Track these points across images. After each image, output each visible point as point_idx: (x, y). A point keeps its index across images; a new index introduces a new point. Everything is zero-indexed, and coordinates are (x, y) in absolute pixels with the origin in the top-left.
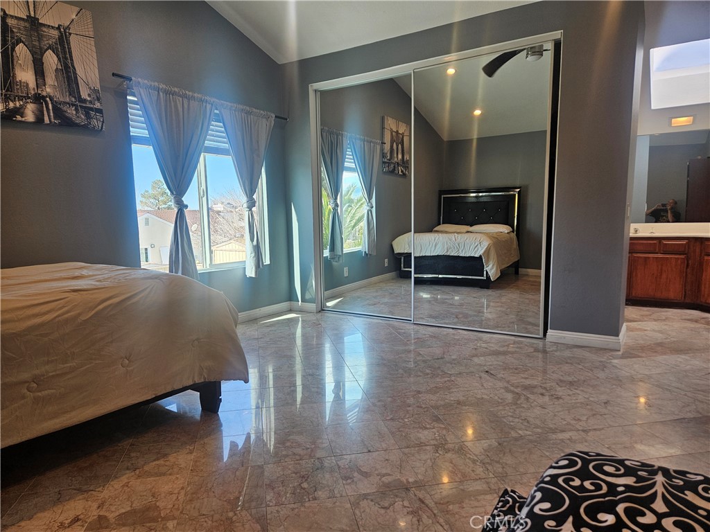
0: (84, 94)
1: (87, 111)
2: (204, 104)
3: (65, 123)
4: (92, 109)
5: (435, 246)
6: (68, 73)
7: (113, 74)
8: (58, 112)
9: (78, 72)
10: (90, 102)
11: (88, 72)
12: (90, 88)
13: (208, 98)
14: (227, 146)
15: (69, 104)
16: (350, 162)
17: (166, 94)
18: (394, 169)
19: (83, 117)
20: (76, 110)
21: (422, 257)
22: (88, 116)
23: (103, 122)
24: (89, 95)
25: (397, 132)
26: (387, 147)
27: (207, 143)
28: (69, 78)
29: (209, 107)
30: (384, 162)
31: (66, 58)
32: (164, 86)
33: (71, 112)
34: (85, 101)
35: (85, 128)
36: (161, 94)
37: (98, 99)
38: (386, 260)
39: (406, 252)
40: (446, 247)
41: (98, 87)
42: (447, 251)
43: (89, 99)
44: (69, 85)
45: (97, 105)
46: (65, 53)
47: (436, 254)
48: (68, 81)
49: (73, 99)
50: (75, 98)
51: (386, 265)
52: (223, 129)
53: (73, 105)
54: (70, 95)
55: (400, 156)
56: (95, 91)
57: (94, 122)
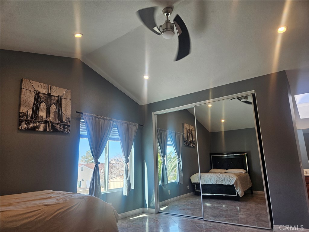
0: (64, 120)
1: (64, 126)
2: (110, 121)
3: (55, 130)
4: (66, 125)
5: (211, 179)
6: (59, 112)
7: (76, 112)
8: (53, 127)
9: (63, 112)
10: (66, 123)
11: (67, 111)
12: (67, 117)
13: (112, 119)
14: (118, 137)
15: (57, 123)
16: (170, 142)
17: (96, 118)
18: (189, 145)
19: (62, 128)
20: (60, 126)
21: (205, 185)
22: (64, 128)
23: (70, 130)
24: (66, 120)
25: (189, 129)
26: (185, 135)
27: (110, 136)
28: (59, 114)
29: (112, 122)
30: (184, 142)
31: (59, 107)
32: (95, 115)
33: (58, 127)
34: (64, 122)
35: (63, 133)
36: (94, 118)
37: (69, 121)
38: (188, 186)
39: (197, 182)
40: (216, 180)
41: (70, 117)
42: (217, 182)
43: (66, 121)
44: (59, 116)
45: (69, 124)
46: (59, 105)
47: (212, 184)
48: (59, 115)
49: (59, 122)
50: (60, 121)
51: (188, 189)
52: (117, 131)
53: (59, 124)
54: (59, 120)
55: (191, 139)
56: (69, 118)
57: (66, 130)
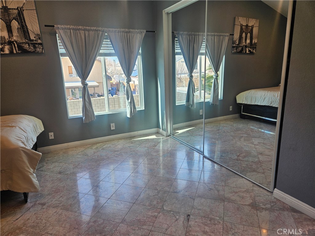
0: (32, 37)
1: (34, 45)
2: (98, 32)
3: (24, 52)
4: (36, 44)
5: (264, 99)
6: (24, 29)
7: (46, 26)
8: (20, 47)
9: (28, 27)
10: (36, 40)
11: (33, 27)
12: (35, 34)
15: (25, 43)
17: (75, 30)
19: (32, 48)
20: (29, 45)
21: (256, 105)
22: (35, 47)
23: (43, 49)
24: (35, 37)
25: (247, 26)
26: (236, 36)
28: (24, 31)
30: (233, 47)
31: (22, 22)
32: (73, 27)
33: (26, 46)
34: (33, 40)
35: (34, 53)
36: (72, 31)
37: (39, 39)
38: (231, 107)
39: (243, 103)
40: (270, 101)
41: (39, 33)
42: (271, 104)
43: (35, 39)
44: (24, 34)
45: (39, 41)
46: (21, 20)
47: (264, 105)
48: (24, 32)
49: (27, 41)
50: (28, 40)
53: (27, 43)
54: (25, 39)
55: (248, 41)
56: (38, 35)
57: (38, 50)
